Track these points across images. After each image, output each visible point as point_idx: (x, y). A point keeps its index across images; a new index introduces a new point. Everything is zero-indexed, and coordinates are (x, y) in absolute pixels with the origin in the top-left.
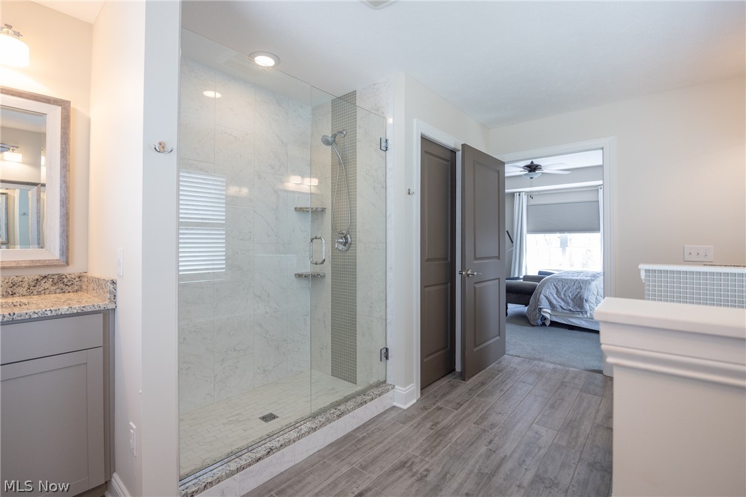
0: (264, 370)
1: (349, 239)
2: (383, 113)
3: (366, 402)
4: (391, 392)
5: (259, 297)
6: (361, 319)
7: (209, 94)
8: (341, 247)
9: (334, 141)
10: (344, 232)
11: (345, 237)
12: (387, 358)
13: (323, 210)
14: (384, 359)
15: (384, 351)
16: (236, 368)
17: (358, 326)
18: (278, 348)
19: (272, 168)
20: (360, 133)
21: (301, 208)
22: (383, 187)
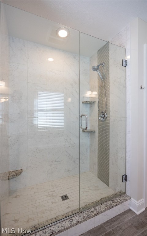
0: (68, 170)
1: (106, 116)
2: (124, 46)
3: (112, 207)
4: (128, 202)
5: (66, 140)
6: (111, 156)
7: (51, 60)
8: (102, 119)
9: (98, 68)
10: (104, 112)
11: (104, 114)
12: (126, 180)
13: (94, 102)
14: (124, 181)
15: (125, 176)
16: (56, 168)
17: (110, 158)
18: (74, 161)
19: (72, 85)
20: (111, 61)
21: (84, 102)
22: (124, 87)
